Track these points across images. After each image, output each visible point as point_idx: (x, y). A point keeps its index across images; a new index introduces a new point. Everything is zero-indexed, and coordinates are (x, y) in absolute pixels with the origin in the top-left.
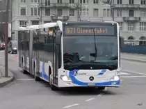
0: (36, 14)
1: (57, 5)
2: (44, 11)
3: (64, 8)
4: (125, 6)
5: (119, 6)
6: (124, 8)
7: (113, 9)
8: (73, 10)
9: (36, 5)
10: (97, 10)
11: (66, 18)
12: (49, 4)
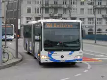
0: (38, 13)
1: (54, 6)
2: (44, 10)
3: (59, 8)
4: (104, 7)
5: (100, 6)
6: (103, 8)
7: (95, 8)
8: (66, 9)
9: (38, 6)
10: (83, 9)
11: (60, 15)
12: (48, 5)
